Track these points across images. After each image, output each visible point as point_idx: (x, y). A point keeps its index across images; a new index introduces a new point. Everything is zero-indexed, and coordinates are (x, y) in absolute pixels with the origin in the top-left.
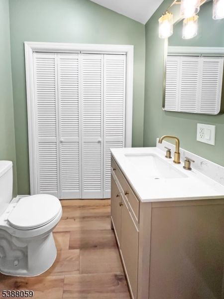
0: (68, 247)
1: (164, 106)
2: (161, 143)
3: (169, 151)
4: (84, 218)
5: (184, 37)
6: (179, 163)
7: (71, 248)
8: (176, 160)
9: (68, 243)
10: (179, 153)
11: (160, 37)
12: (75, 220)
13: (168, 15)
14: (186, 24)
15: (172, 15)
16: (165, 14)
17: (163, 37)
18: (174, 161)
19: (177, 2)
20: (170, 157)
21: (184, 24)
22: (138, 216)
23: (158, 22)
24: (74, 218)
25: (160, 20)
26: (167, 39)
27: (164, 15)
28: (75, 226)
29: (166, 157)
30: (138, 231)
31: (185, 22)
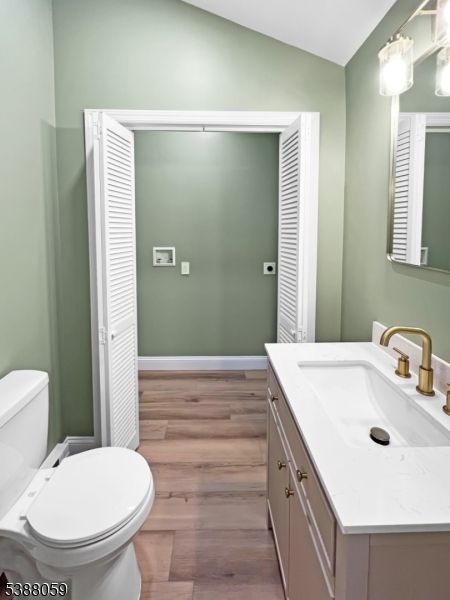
0: (167, 574)
1: (390, 251)
2: (387, 345)
3: (405, 360)
4: (206, 495)
5: (439, 92)
6: (432, 394)
7: (174, 577)
8: (424, 386)
9: (168, 562)
10: (430, 370)
11: (381, 93)
12: (186, 500)
13: (402, 42)
14: (443, 63)
15: (412, 41)
16: (395, 39)
17: (389, 94)
18: (418, 388)
19: (425, 9)
20: (408, 376)
21: (438, 63)
22: (332, 555)
23: (378, 60)
24: (185, 496)
25: (382, 55)
26: (398, 99)
27: (390, 41)
28: (187, 516)
29: (398, 373)
30: (332, 596)
31: (441, 57)
